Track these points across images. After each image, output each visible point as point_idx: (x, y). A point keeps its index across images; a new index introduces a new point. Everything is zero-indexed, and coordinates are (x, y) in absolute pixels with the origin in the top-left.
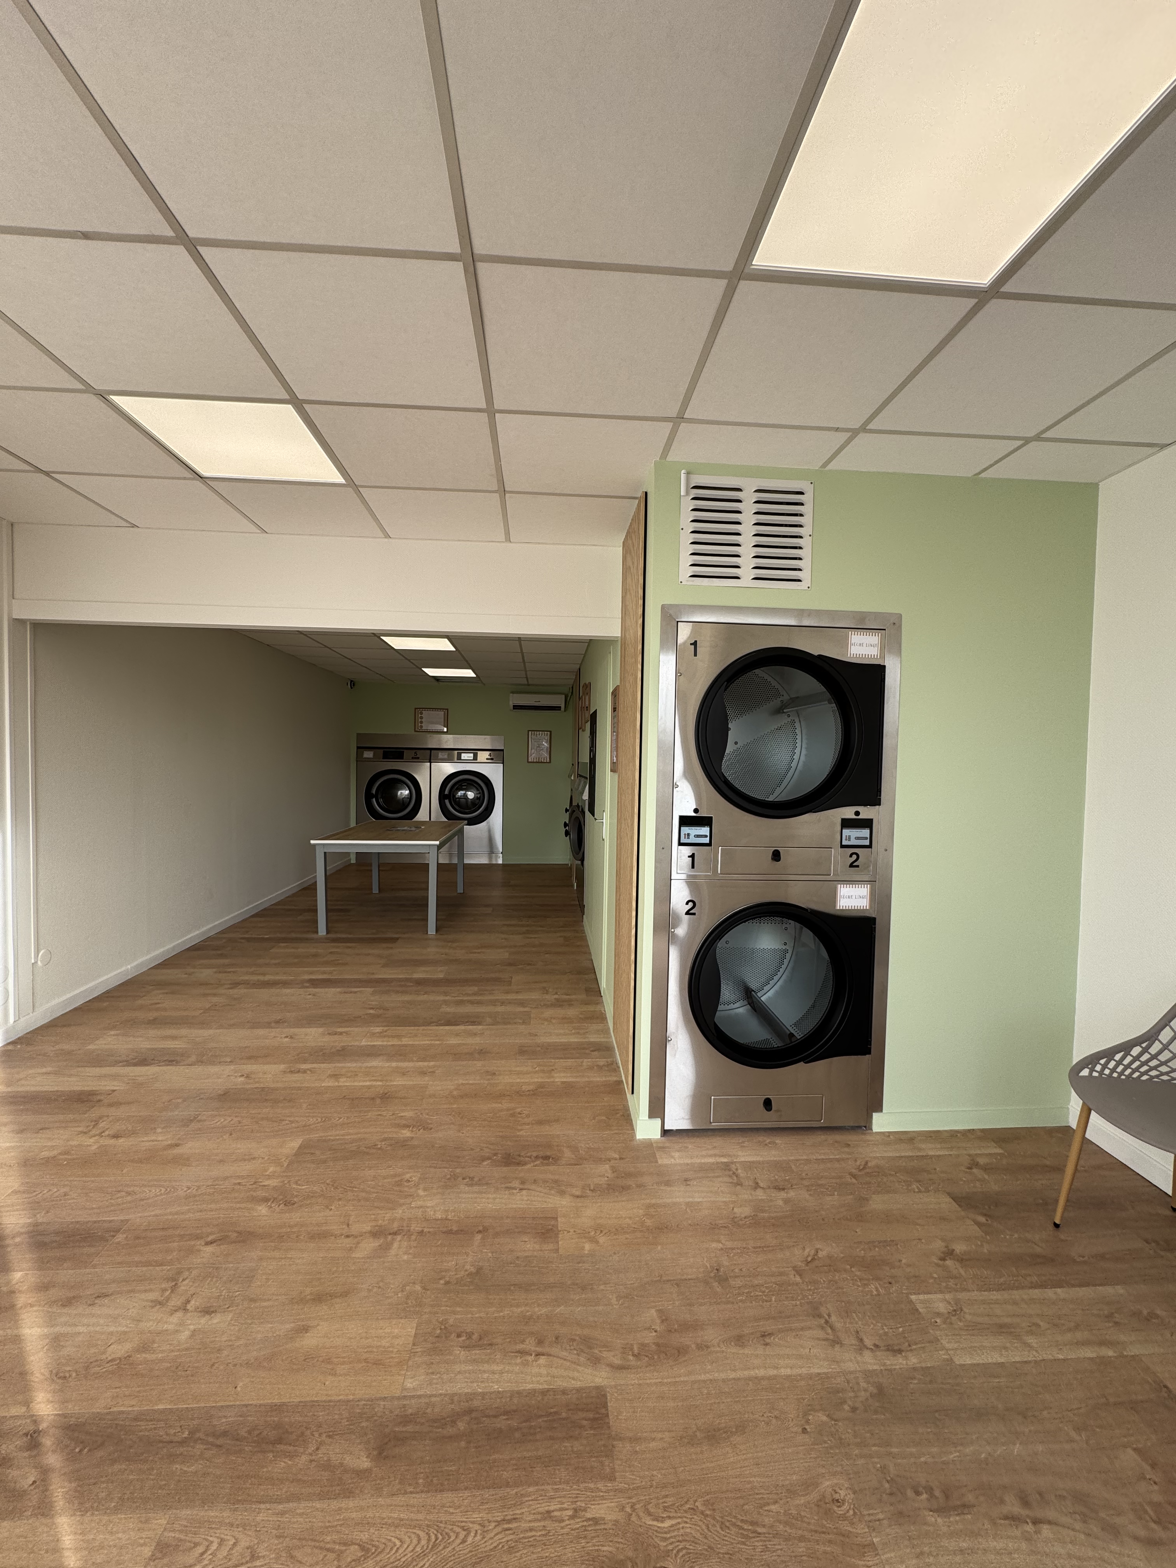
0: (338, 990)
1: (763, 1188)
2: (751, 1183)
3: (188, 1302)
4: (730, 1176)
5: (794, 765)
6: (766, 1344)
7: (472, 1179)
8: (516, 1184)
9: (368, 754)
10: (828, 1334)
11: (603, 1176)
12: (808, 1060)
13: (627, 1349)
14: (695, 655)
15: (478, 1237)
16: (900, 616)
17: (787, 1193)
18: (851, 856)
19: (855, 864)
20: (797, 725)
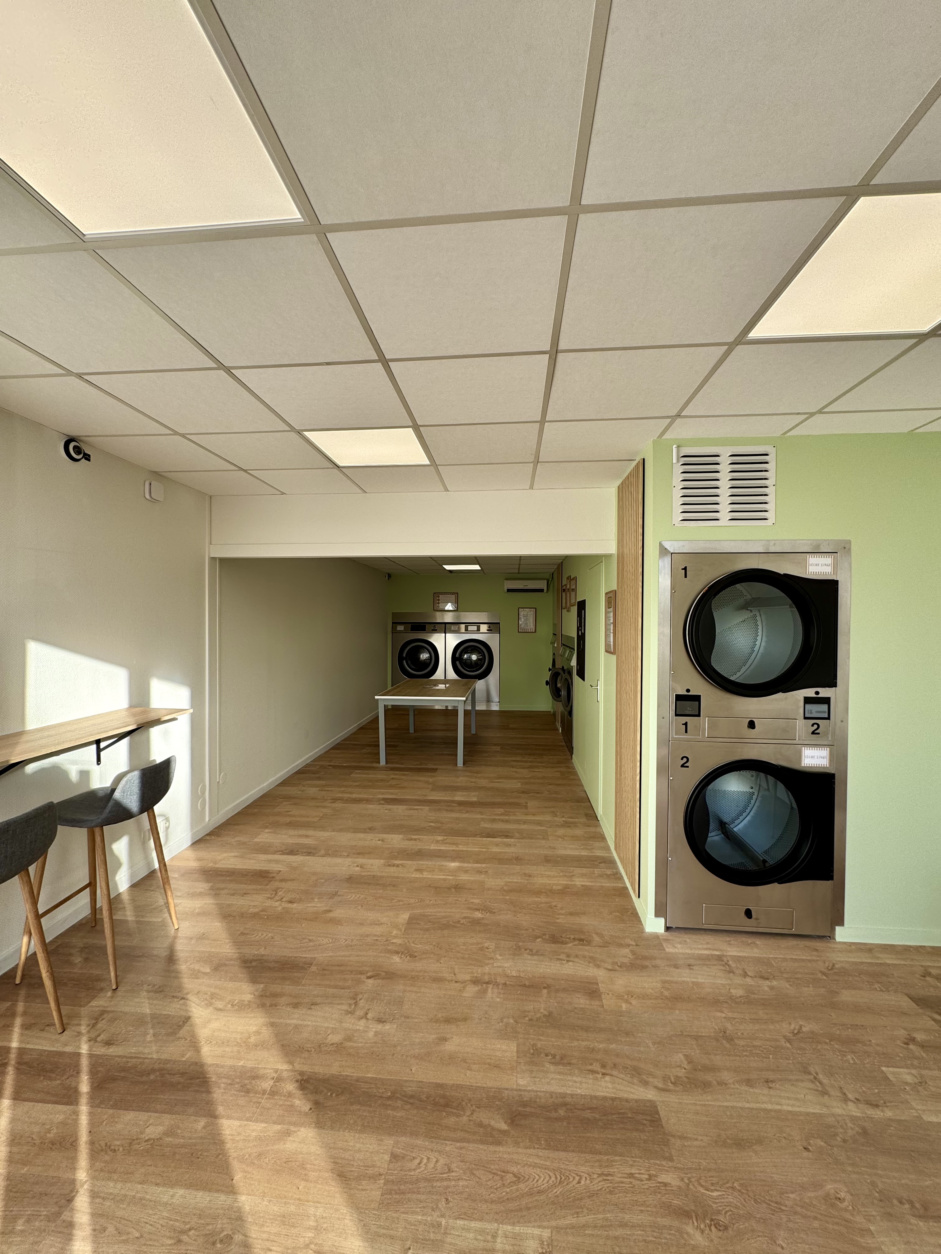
0: (405, 807)
1: (751, 977)
2: (741, 972)
3: (367, 1014)
4: (724, 966)
5: (756, 649)
6: (770, 1088)
7: (531, 950)
8: (563, 956)
9: (400, 628)
10: (818, 1087)
11: (626, 957)
12: (781, 882)
13: (665, 1078)
14: (686, 577)
15: (545, 991)
16: (849, 542)
17: (771, 982)
18: (813, 725)
19: (816, 732)
20: (758, 618)
